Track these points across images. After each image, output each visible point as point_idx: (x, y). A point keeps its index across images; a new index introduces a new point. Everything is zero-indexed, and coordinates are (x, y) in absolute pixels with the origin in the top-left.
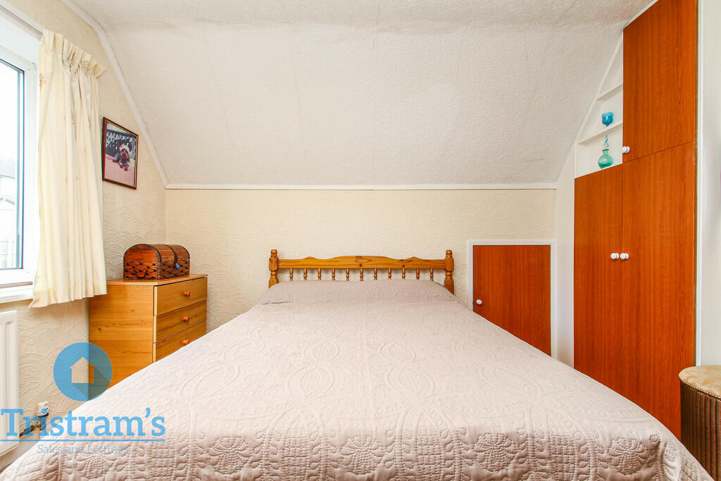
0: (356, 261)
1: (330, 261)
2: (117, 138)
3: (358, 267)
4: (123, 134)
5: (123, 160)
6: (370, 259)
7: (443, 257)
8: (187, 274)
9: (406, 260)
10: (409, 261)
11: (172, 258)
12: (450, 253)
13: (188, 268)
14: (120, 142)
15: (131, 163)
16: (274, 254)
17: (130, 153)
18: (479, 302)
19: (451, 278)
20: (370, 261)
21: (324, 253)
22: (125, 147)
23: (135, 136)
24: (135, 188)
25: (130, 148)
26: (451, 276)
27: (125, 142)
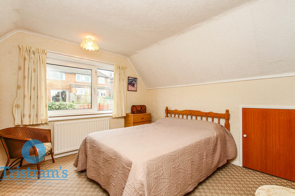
0: (189, 112)
1: (181, 111)
2: (132, 80)
3: (190, 114)
4: (133, 79)
5: (133, 85)
6: (194, 111)
7: (224, 112)
8: (146, 113)
9: (207, 113)
10: (209, 113)
11: (140, 109)
12: (227, 111)
13: (146, 111)
14: (132, 81)
15: (136, 85)
16: (167, 108)
17: (135, 83)
18: (245, 136)
19: (228, 122)
20: (194, 112)
21: (181, 108)
22: (133, 82)
23: (136, 79)
24: (136, 91)
25: (135, 82)
26: (228, 121)
27: (134, 81)
